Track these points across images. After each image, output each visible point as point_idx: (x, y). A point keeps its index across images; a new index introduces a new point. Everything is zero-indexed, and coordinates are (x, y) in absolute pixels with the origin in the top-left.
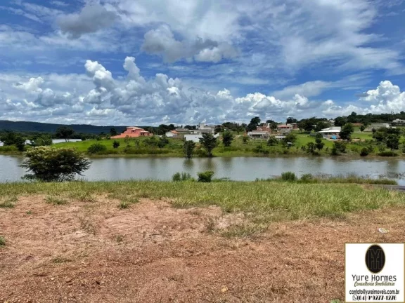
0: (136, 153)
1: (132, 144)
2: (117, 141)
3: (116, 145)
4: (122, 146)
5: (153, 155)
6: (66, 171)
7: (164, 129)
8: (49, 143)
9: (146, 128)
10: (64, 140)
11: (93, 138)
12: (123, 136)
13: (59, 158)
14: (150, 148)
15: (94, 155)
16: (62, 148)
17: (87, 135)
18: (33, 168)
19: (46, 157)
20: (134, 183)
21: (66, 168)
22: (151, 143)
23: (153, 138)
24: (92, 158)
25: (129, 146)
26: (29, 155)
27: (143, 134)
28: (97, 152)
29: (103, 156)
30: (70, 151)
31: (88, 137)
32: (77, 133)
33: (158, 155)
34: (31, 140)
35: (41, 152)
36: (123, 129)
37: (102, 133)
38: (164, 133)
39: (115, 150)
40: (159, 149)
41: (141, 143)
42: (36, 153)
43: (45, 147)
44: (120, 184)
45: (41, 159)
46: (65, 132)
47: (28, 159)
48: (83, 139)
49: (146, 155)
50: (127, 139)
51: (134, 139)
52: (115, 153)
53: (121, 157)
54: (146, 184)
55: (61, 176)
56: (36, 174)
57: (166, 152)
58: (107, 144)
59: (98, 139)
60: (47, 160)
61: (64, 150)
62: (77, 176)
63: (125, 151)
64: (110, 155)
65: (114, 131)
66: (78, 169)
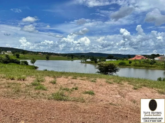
0: (139, 66)
1: (138, 62)
2: (131, 61)
3: (130, 62)
4: (133, 63)
5: (147, 68)
6: (111, 72)
7: (154, 56)
8: (105, 61)
9: (144, 56)
10: (110, 60)
11: (121, 59)
12: (133, 59)
13: (108, 66)
14: (146, 65)
15: (121, 66)
16: (110, 63)
17: (118, 58)
18: (100, 69)
19: (104, 66)
20: (139, 79)
21: (111, 70)
22: (146, 62)
23: (148, 60)
24: (120, 67)
25: (136, 63)
26: (99, 65)
27: (143, 58)
28: (122, 65)
29: (125, 66)
30: (113, 64)
31: (119, 59)
32: (115, 57)
33: (150, 68)
34: (99, 59)
35: (103, 64)
36: (134, 56)
37: (125, 57)
38: (154, 58)
39: (129, 64)
40: (150, 65)
41: (142, 62)
42: (101, 64)
43: (104, 62)
44: (133, 79)
45: (102, 66)
46: (111, 57)
47: (98, 66)
48: (117, 60)
49: (144, 68)
50: (135, 60)
51: (138, 60)
52: (130, 66)
53: (132, 68)
54: (145, 80)
55: (109, 73)
56: (101, 71)
57: (154, 67)
58: (126, 62)
59: (123, 60)
60: (104, 67)
61: (110, 64)
62: (114, 74)
63: (134, 65)
64: (127, 67)
65: (130, 56)
66: (115, 71)
